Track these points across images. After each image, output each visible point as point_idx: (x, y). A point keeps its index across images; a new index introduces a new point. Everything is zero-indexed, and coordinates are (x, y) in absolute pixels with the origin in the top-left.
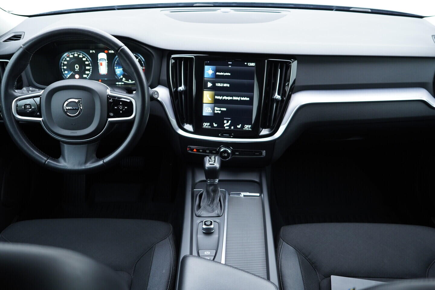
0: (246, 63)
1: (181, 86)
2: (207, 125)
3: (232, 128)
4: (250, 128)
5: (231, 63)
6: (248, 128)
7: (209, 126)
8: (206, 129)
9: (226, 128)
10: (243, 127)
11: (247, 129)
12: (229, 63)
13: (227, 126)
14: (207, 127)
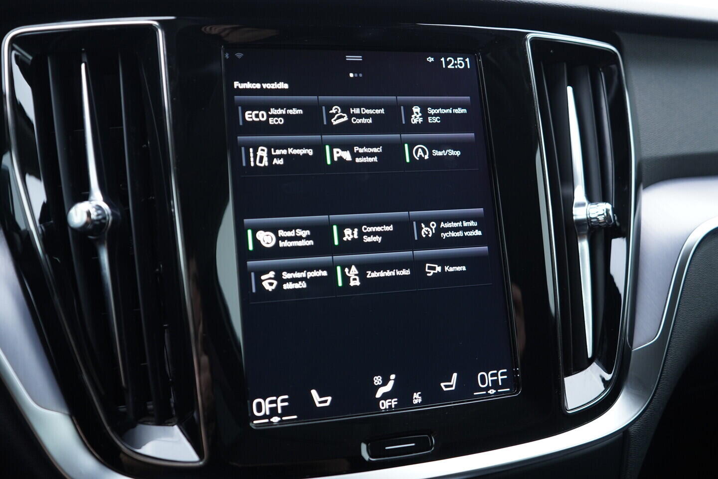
0: (430, 60)
2: (274, 412)
5: (359, 58)
7: (286, 411)
9: (385, 405)
10: (468, 385)
11: (492, 392)
12: (350, 58)
13: (385, 396)
14: (275, 419)
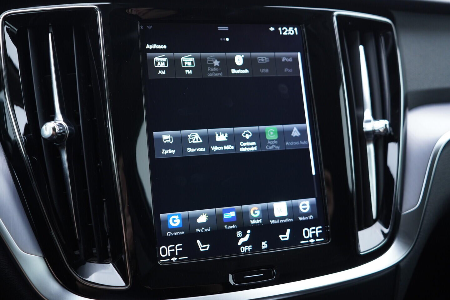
0: (272, 29)
1: (51, 117)
2: (173, 254)
3: (264, 245)
4: (321, 236)
6: (314, 236)
7: (181, 254)
8: (170, 267)
9: (244, 249)
10: (296, 236)
11: (312, 241)
12: (220, 28)
14: (174, 259)
